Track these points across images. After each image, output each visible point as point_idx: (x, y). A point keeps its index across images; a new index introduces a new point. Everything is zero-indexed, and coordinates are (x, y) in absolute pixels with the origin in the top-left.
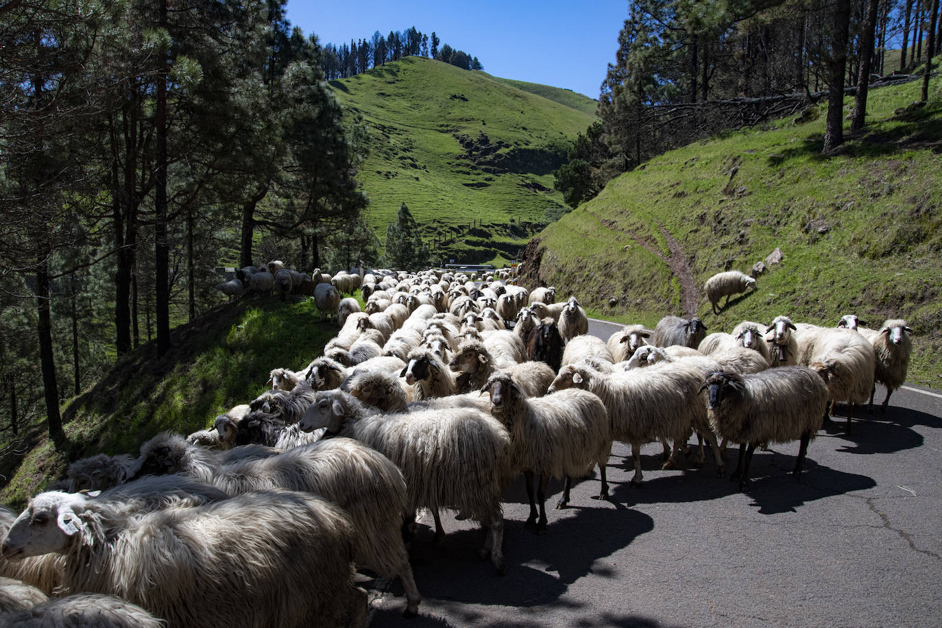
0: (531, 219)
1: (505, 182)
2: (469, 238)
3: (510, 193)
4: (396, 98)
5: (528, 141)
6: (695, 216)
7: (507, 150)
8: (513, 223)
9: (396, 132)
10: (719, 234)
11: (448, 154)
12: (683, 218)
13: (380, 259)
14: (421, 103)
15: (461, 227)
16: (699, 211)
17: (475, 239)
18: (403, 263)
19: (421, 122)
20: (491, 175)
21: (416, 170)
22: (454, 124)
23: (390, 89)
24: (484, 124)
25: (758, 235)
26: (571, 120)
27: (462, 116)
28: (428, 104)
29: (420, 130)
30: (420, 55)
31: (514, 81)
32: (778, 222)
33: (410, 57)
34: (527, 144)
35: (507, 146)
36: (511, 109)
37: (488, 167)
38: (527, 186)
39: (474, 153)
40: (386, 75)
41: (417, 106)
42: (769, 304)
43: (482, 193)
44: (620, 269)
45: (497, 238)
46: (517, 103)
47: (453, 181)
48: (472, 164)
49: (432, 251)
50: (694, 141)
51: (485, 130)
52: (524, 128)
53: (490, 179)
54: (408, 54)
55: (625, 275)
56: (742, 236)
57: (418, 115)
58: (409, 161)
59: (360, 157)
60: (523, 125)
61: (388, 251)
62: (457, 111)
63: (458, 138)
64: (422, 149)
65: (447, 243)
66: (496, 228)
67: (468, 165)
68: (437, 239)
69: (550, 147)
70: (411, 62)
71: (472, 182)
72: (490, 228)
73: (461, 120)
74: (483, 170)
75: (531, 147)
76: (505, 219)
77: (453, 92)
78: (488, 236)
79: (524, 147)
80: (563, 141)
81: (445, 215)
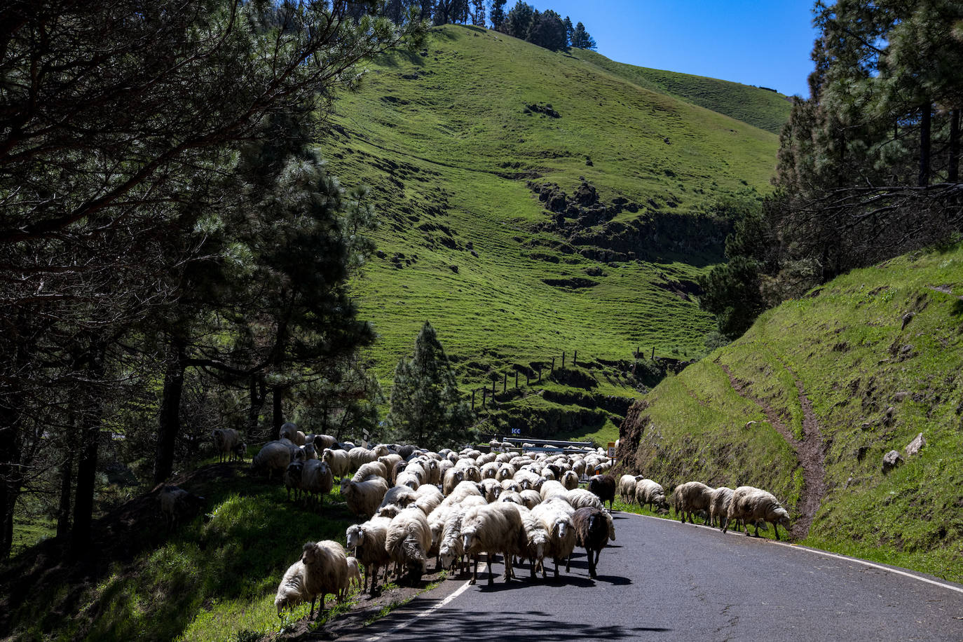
0: (676, 352)
1: (626, 279)
2: (552, 387)
3: (636, 301)
4: (419, 107)
5: (675, 199)
6: (848, 382)
7: (632, 217)
8: (640, 361)
9: (417, 175)
10: (867, 411)
11: (517, 220)
12: (835, 384)
13: (381, 425)
14: (467, 119)
15: (537, 366)
16: (854, 376)
17: (562, 389)
18: (422, 433)
19: (466, 157)
20: (600, 265)
21: (452, 251)
22: (529, 163)
23: (407, 90)
24: (590, 164)
25: (908, 415)
26: (764, 157)
27: (546, 147)
28: (481, 122)
29: (463, 171)
30: (469, 23)
31: (657, 72)
32: (938, 398)
33: (448, 27)
34: (672, 205)
35: (633, 208)
36: (645, 135)
37: (593, 248)
38: (672, 287)
39: (568, 220)
40: (401, 63)
41: (459, 125)
42: (887, 504)
43: (581, 300)
44: (738, 455)
45: (607, 389)
46: (658, 123)
47: (525, 275)
48: (564, 242)
49: (478, 410)
50: (902, 253)
51: (590, 175)
52: (669, 173)
53: (598, 273)
54: (446, 21)
55: (742, 462)
56: (889, 415)
57: (462, 142)
58: (440, 233)
59: (361, 258)
60: (668, 166)
61: (395, 410)
62: (536, 138)
63: (537, 190)
64: (466, 211)
65: (508, 396)
66: (606, 369)
67: (556, 243)
68: (490, 387)
69: (721, 210)
70: (452, 37)
71: (561, 278)
72: (595, 369)
73: (545, 154)
74: (584, 254)
75: (681, 210)
76: (625, 351)
77: (531, 98)
78: (590, 383)
79: (667, 209)
80: (746, 200)
81: (506, 341)
